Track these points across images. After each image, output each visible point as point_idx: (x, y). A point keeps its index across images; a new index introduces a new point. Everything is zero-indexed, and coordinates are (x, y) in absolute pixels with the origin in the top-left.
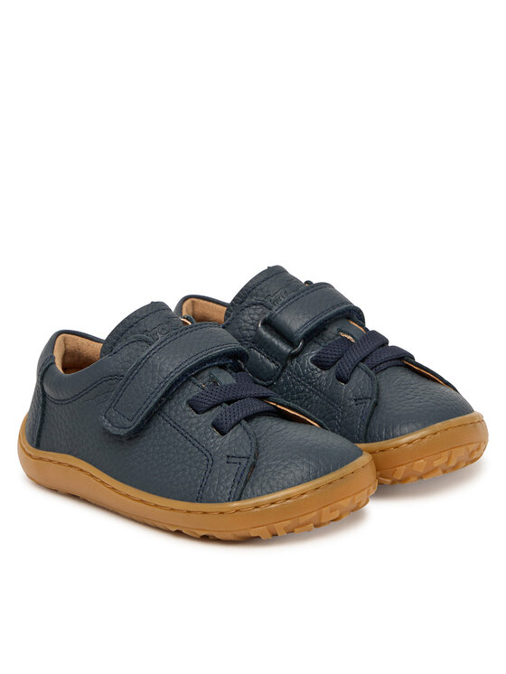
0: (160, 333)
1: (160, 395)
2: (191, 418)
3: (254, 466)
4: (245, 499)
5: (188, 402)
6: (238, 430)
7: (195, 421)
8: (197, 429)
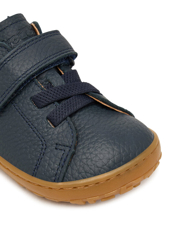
0: (13, 43)
1: (11, 93)
2: (32, 111)
3: (74, 154)
4: (66, 181)
5: (31, 98)
6: (65, 124)
7: (35, 112)
8: (37, 119)
